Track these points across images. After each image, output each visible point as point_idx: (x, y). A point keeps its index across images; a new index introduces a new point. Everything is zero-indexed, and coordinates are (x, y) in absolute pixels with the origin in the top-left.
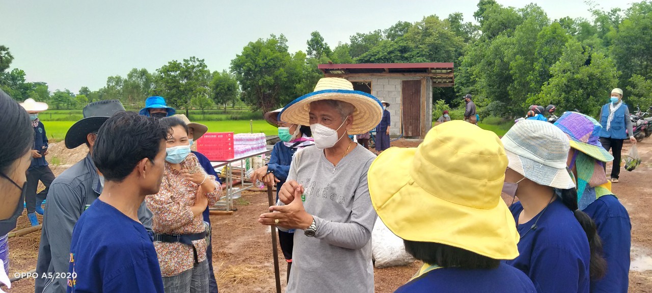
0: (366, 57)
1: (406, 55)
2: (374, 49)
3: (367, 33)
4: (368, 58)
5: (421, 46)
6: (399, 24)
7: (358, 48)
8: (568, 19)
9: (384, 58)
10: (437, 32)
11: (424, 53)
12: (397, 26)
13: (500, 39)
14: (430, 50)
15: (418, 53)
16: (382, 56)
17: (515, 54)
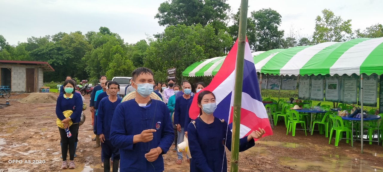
0: (35, 52)
1: (60, 52)
2: (42, 47)
3: (38, 37)
4: (37, 53)
5: (69, 48)
6: (60, 34)
7: (32, 46)
8: (144, 41)
9: (47, 54)
10: (78, 41)
11: (71, 52)
12: (59, 34)
13: (98, 49)
14: (74, 51)
15: (67, 52)
16: (45, 52)
17: (103, 57)
